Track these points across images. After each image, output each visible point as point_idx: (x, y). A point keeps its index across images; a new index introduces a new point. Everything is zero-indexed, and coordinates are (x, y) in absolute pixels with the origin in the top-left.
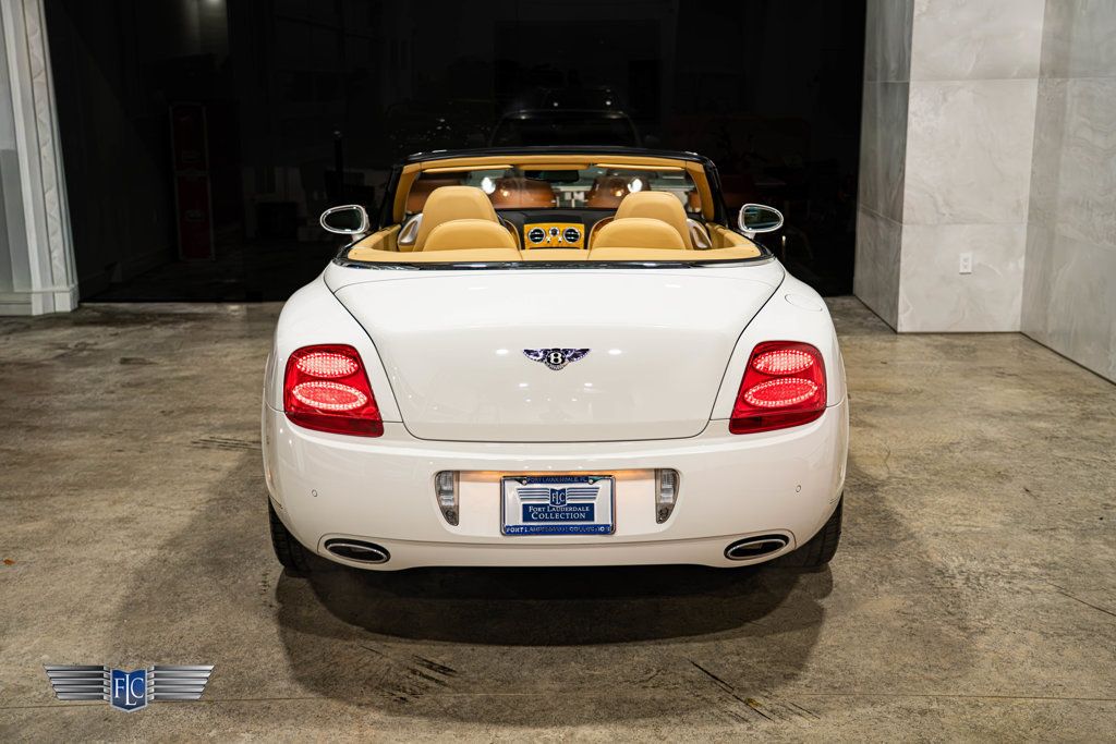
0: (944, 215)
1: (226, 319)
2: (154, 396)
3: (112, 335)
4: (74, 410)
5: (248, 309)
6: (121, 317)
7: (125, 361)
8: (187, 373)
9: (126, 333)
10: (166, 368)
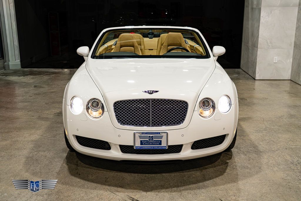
0: (270, 46)
1: (64, 74)
2: (43, 98)
3: (32, 78)
4: (20, 102)
5: (70, 71)
6: (35, 73)
7: (35, 86)
8: (53, 91)
9: (35, 78)
10: (47, 89)
